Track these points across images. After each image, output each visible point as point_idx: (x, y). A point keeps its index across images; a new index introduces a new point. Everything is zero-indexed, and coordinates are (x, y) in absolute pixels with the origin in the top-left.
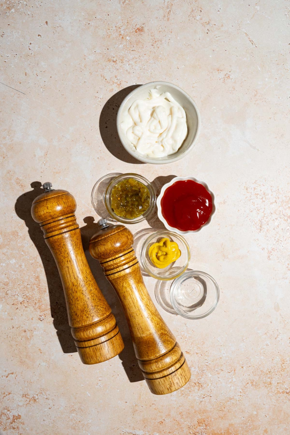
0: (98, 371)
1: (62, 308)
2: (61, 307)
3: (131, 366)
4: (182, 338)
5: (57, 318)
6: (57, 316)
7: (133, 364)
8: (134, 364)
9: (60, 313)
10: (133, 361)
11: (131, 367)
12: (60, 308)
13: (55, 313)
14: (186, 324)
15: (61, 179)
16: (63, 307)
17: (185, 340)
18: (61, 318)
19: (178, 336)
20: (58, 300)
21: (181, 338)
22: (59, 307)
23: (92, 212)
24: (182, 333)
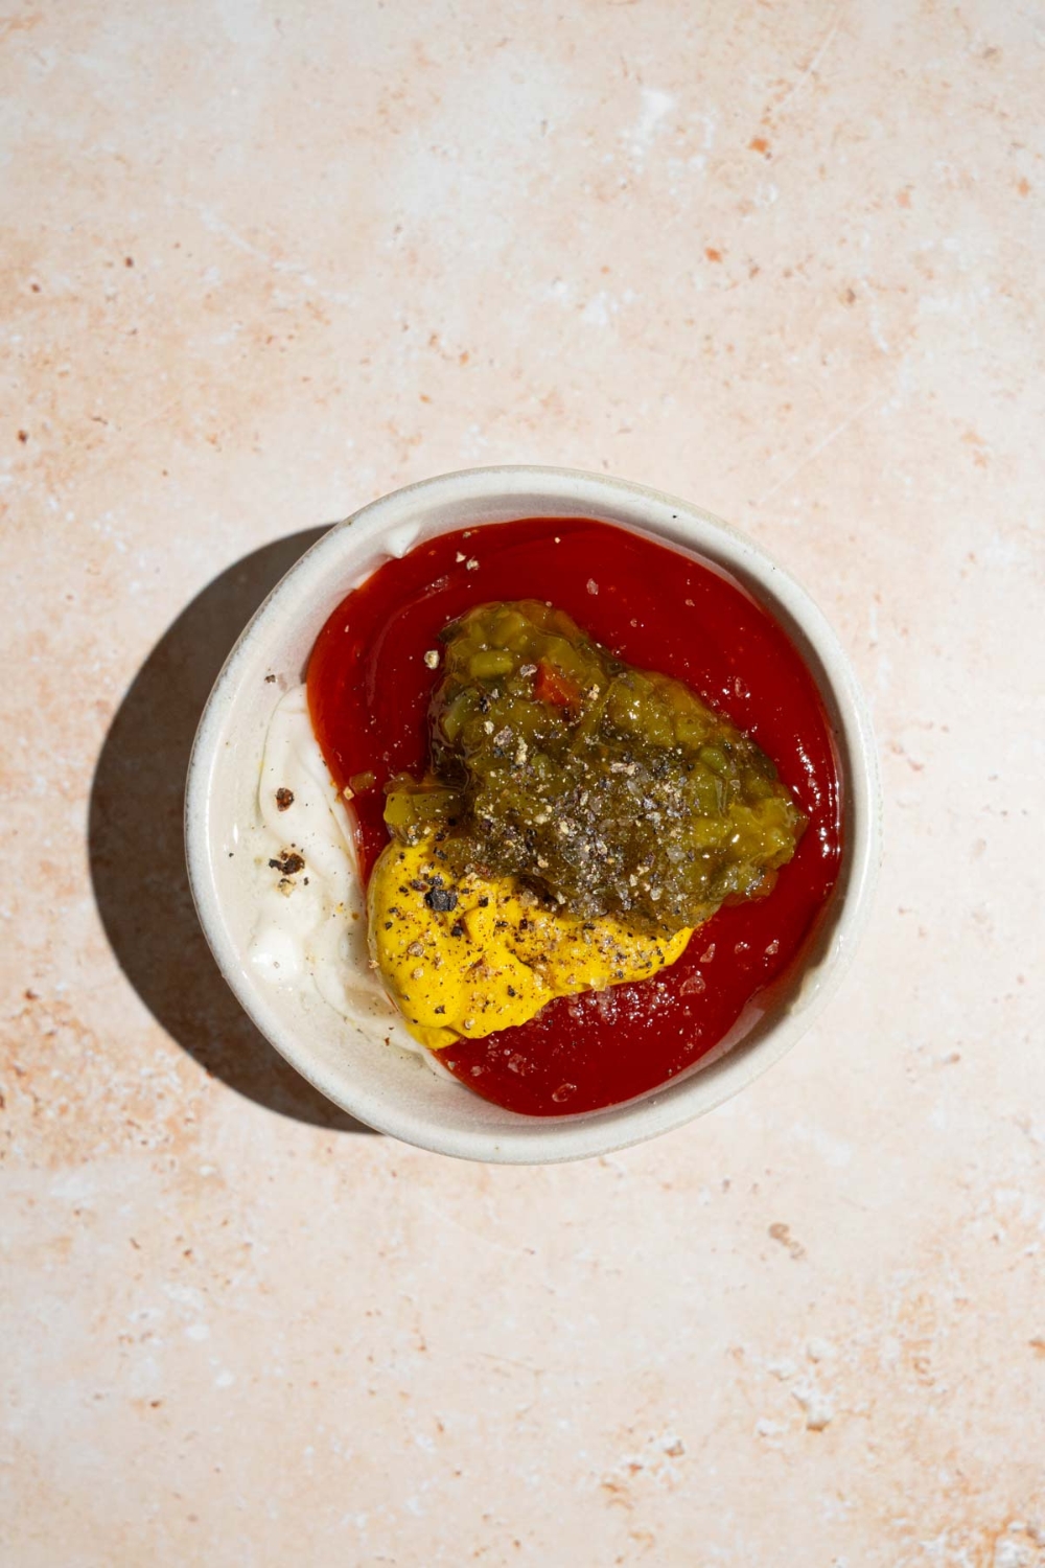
0: (361, 1520)
1: (66, 1035)
2: (64, 1024)
3: (616, 1470)
4: (1002, 1234)
5: (36, 1114)
6: (36, 1100)
7: (629, 1459)
8: (639, 1459)
9: (55, 1074)
10: (631, 1431)
11: (615, 1476)
12: (51, 1034)
13: (19, 1073)
14: (1026, 1128)
15: (43, 62)
16: (73, 1024)
17: (1029, 1249)
18: (63, 1110)
19: (973, 1219)
20: (37, 975)
21: (996, 1238)
22: (47, 1024)
23: (276, 292)
24: (1000, 1196)
